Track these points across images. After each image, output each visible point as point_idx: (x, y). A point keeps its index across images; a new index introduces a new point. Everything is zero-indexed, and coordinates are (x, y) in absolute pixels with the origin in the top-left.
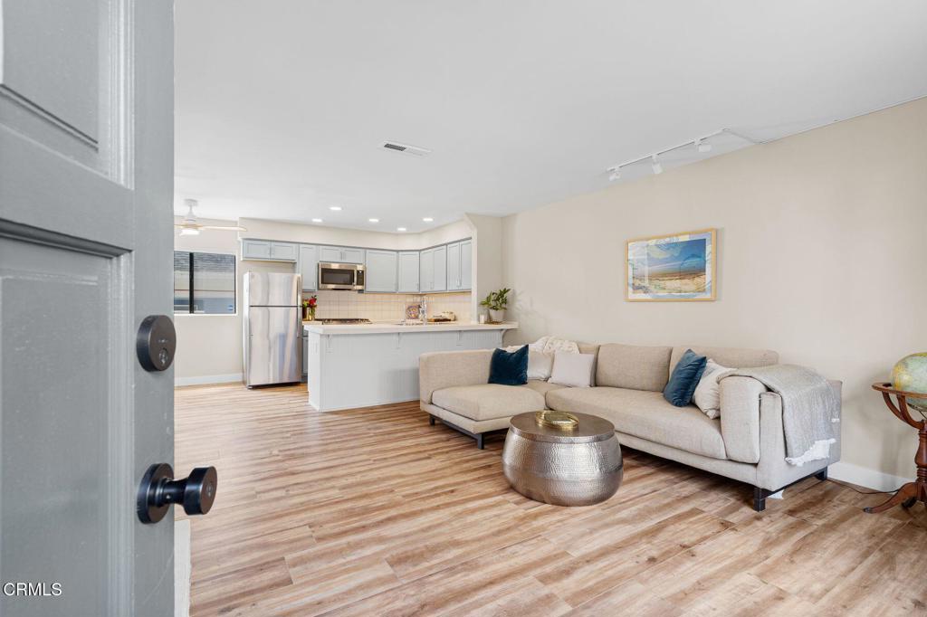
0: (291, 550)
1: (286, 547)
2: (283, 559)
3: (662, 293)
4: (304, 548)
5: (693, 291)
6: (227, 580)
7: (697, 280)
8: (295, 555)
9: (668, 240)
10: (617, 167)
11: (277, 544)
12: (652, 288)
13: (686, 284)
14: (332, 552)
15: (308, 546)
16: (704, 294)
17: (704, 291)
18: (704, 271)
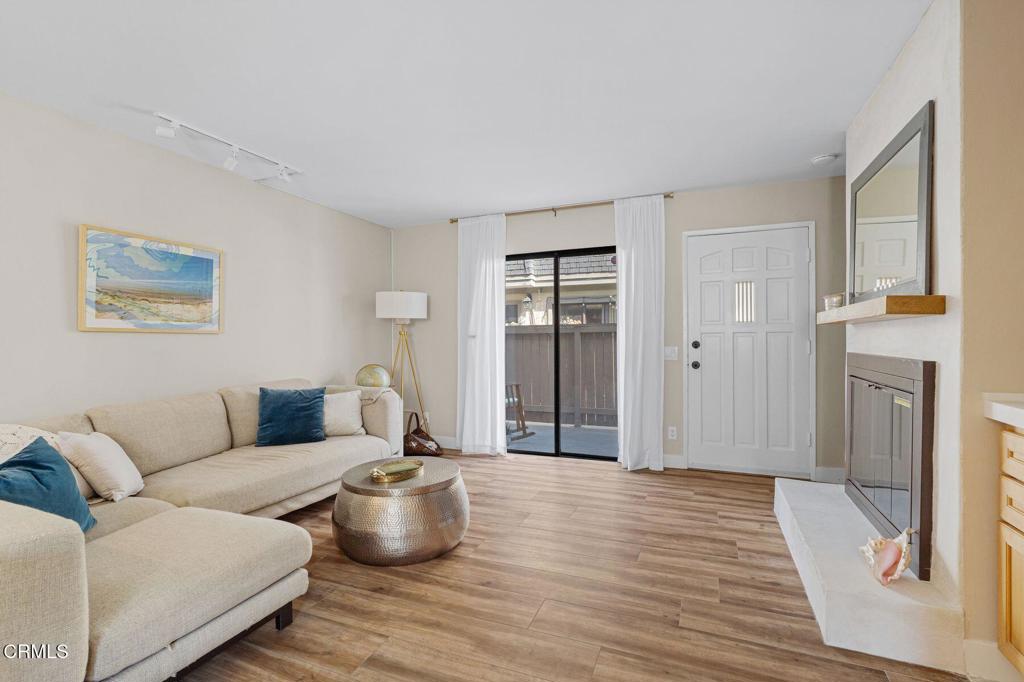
0: (710, 605)
1: (714, 612)
2: (721, 601)
3: (151, 321)
4: (698, 603)
5: (198, 321)
6: (778, 606)
7: (202, 307)
8: (708, 599)
9: (163, 246)
10: (176, 122)
11: (723, 620)
12: (136, 311)
13: (189, 312)
14: (673, 586)
15: (691, 602)
16: (210, 325)
17: (210, 322)
18: (211, 296)
